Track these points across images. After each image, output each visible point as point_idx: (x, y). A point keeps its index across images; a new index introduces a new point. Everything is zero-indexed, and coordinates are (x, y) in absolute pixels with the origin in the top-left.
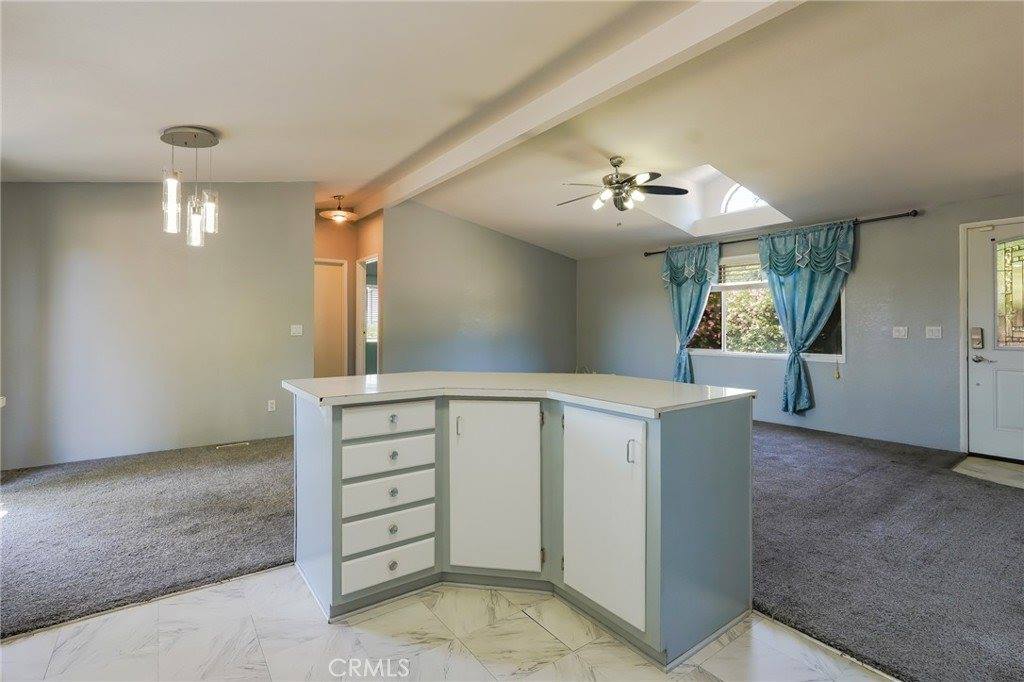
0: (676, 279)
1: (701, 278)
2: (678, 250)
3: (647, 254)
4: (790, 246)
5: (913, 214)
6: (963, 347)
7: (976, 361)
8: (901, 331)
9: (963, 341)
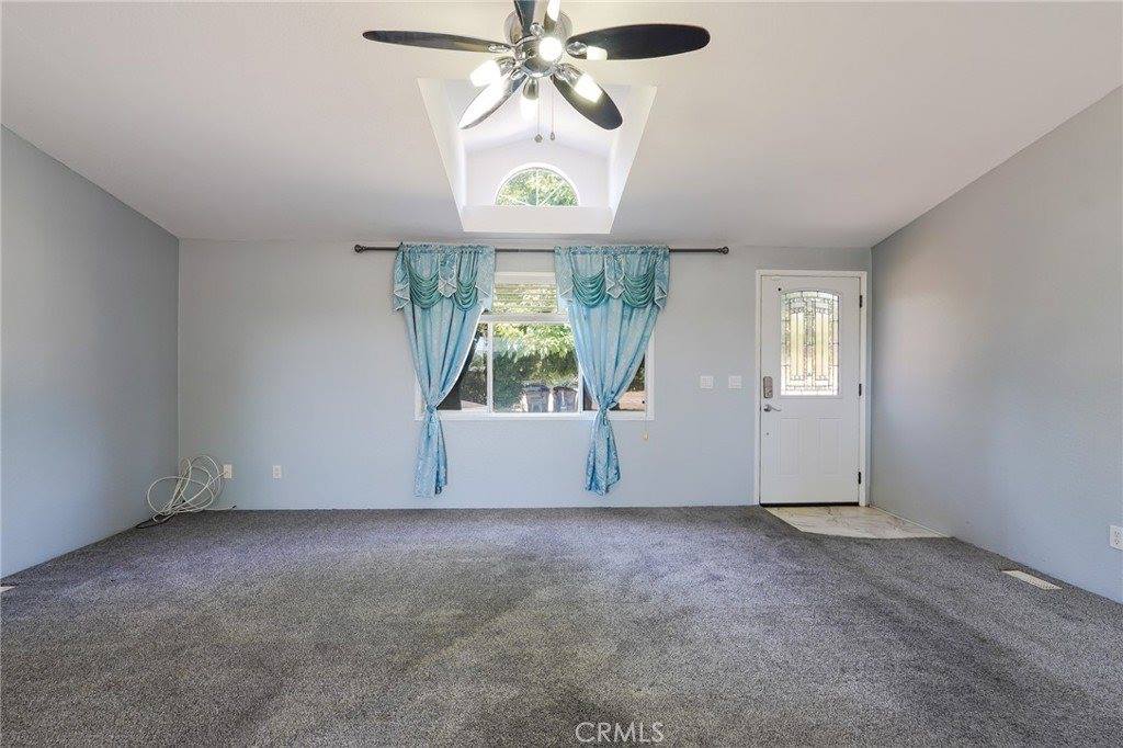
0: (419, 296)
1: (465, 297)
2: (425, 249)
3: (359, 249)
4: (597, 270)
5: (724, 251)
6: (757, 397)
7: (766, 410)
8: (707, 381)
9: (757, 391)
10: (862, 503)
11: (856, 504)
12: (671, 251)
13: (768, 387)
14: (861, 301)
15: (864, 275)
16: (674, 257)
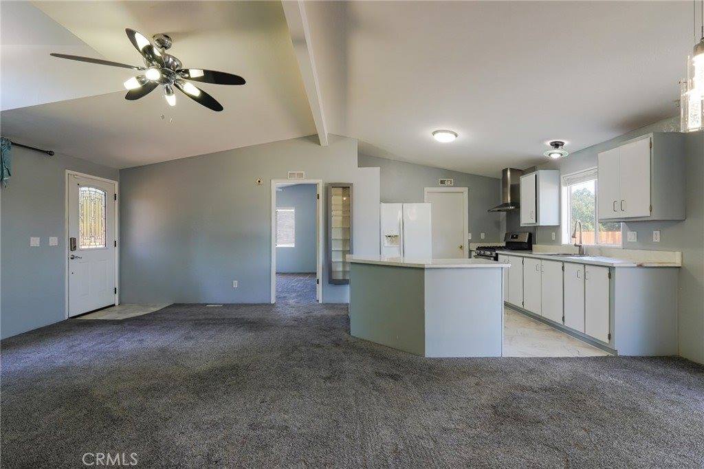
5: (51, 153)
6: (67, 250)
7: (72, 258)
8: (35, 242)
9: (67, 246)
10: (117, 304)
11: (114, 305)
12: (12, 143)
13: (73, 244)
14: (115, 197)
15: (117, 184)
16: (14, 148)
